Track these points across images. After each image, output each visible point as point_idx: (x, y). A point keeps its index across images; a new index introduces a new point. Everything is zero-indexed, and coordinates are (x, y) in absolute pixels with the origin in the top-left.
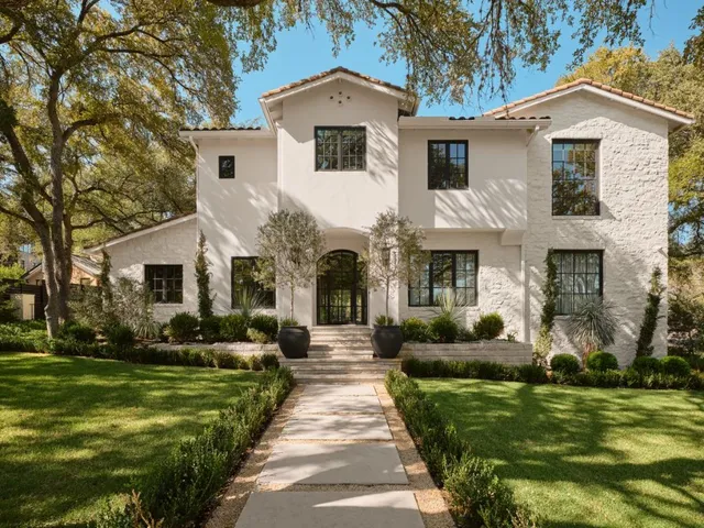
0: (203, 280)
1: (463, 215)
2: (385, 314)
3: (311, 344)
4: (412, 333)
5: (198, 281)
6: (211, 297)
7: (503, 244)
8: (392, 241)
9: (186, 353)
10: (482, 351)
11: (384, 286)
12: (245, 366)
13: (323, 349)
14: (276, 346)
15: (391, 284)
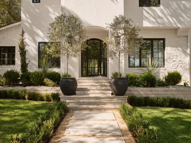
0: (23, 53)
1: (159, 20)
2: (117, 72)
3: (78, 87)
4: (132, 81)
5: (20, 54)
6: (27, 62)
7: (178, 35)
8: (122, 31)
9: (11, 92)
10: (171, 92)
11: (117, 56)
12: (42, 99)
13: (84, 90)
14: (59, 88)
15: (121, 55)
